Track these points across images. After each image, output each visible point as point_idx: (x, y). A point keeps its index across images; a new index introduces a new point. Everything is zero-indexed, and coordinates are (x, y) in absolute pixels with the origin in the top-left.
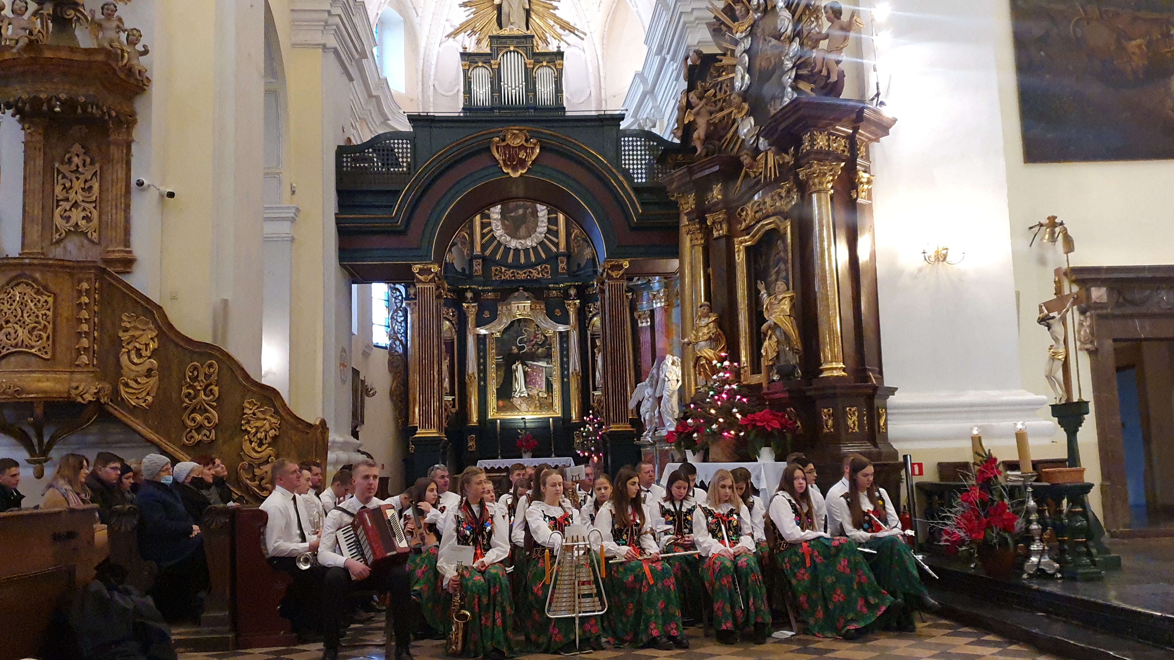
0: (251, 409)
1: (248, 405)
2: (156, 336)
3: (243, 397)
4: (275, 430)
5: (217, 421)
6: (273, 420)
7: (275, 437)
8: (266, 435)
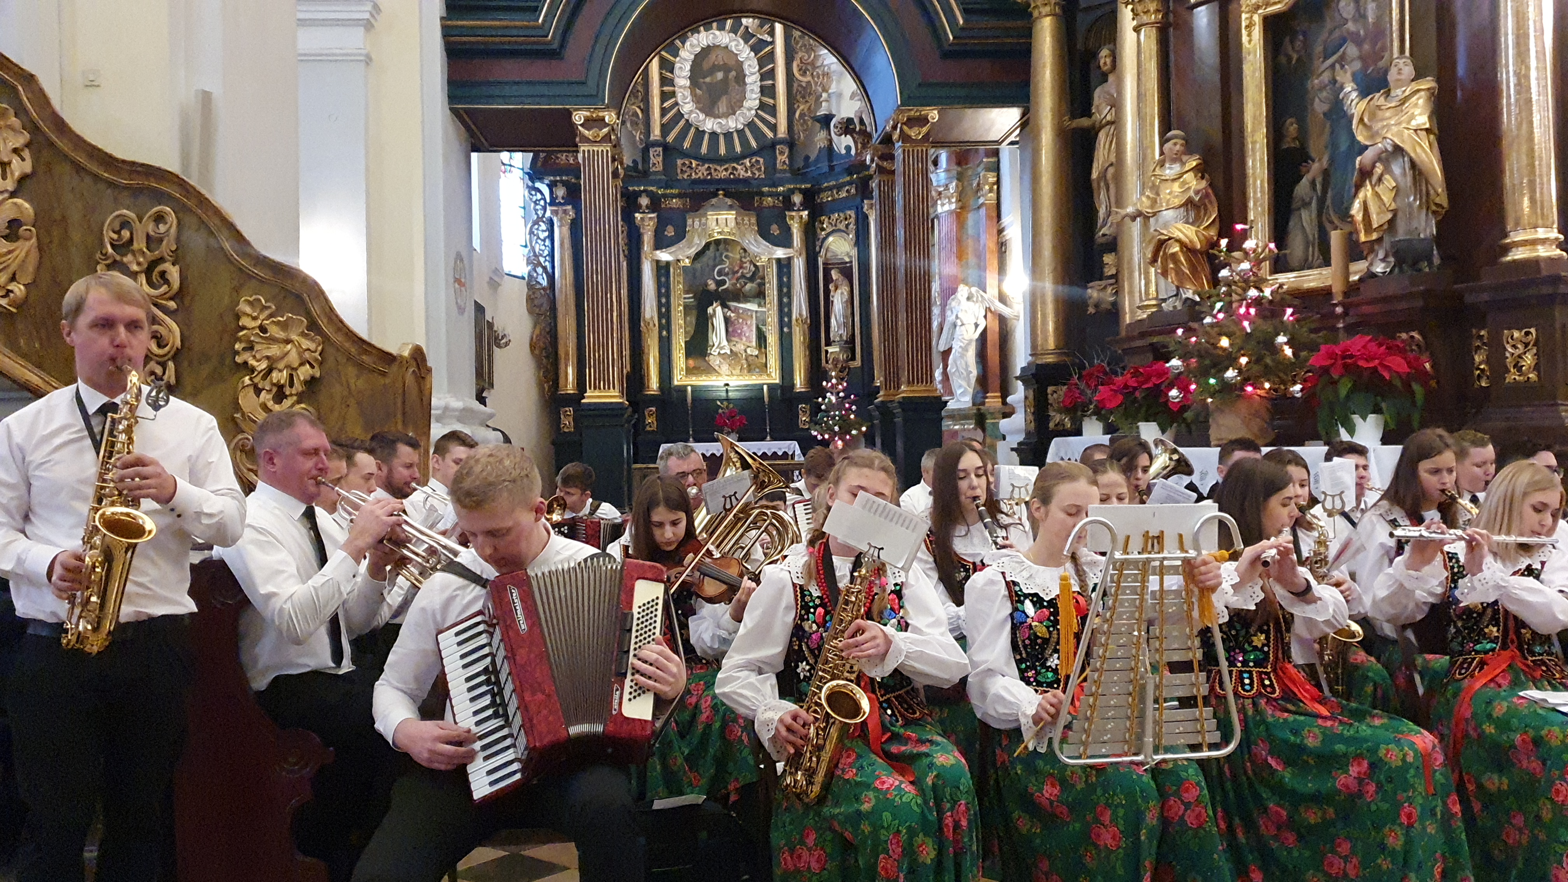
0: (255, 318)
1: (248, 310)
2: (28, 145)
3: (237, 291)
4: (312, 367)
5: (178, 343)
6: (306, 344)
7: (312, 383)
8: (291, 376)
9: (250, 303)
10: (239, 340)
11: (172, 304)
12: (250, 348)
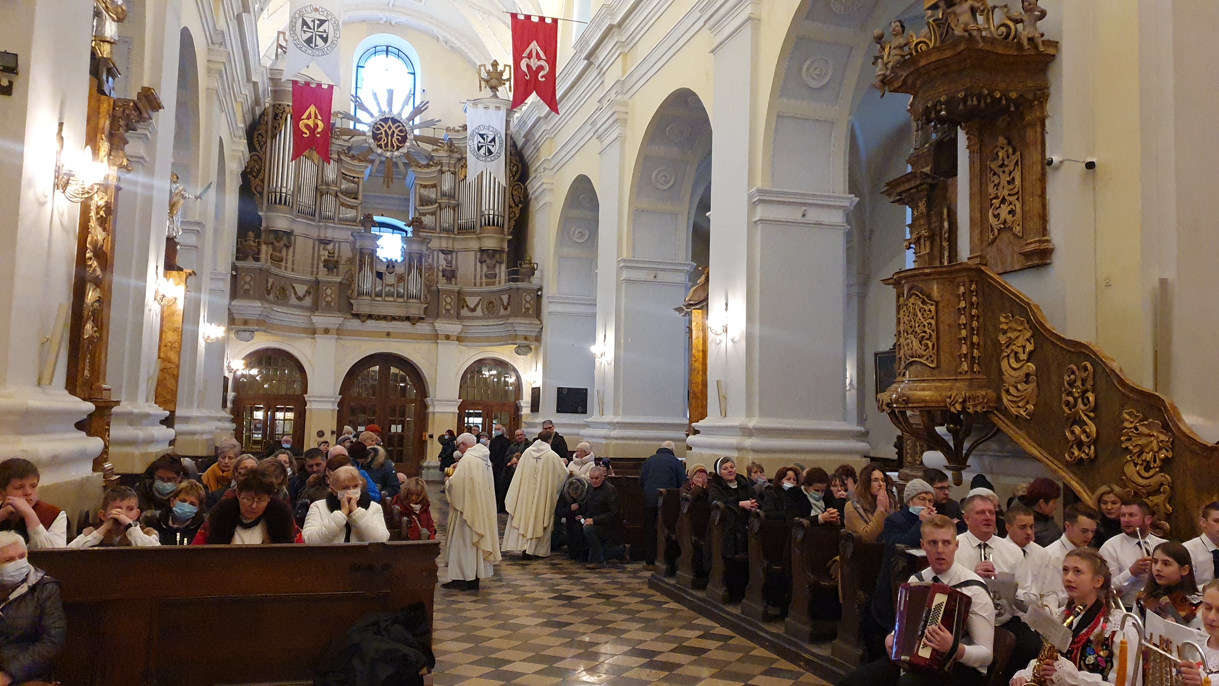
0: (1132, 422)
1: (1127, 417)
2: (1032, 336)
3: (1122, 407)
4: (1167, 451)
5: (1095, 435)
7: (1166, 460)
8: (1155, 456)
9: (1128, 414)
10: (1123, 435)
11: (1092, 415)
12: (1129, 439)
